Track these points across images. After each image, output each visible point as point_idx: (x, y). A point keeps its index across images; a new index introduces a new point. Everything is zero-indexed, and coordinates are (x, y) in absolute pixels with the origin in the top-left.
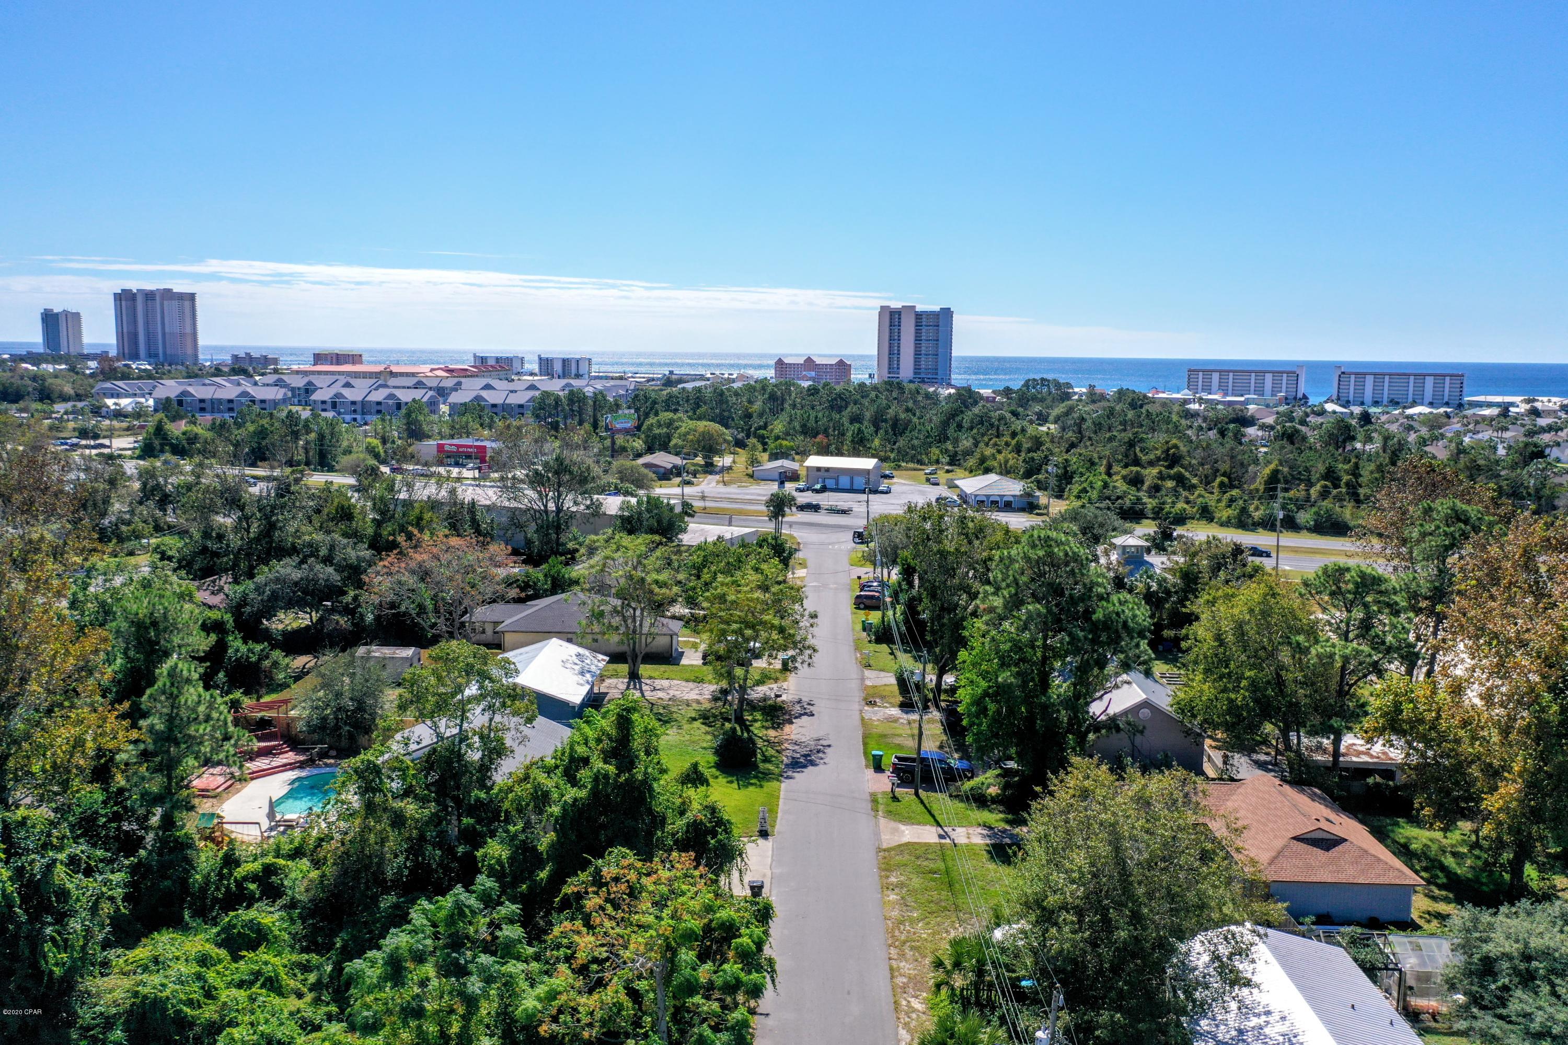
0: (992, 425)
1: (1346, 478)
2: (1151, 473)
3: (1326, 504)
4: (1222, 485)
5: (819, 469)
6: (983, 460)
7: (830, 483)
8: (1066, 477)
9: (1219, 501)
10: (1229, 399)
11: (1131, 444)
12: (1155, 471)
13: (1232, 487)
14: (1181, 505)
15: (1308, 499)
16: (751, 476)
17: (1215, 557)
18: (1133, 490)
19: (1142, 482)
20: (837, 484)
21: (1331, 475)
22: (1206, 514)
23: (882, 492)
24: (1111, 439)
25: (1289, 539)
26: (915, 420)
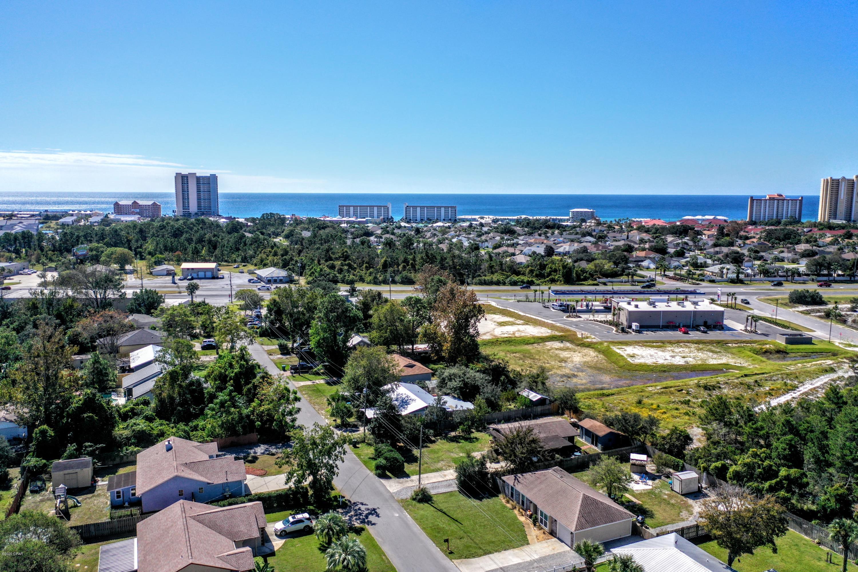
0: (261, 243)
1: (411, 262)
2: (338, 263)
3: (405, 273)
4: (366, 267)
5: (188, 269)
6: (262, 261)
7: (195, 275)
8: (303, 267)
9: (366, 274)
10: (359, 220)
11: (327, 251)
12: (339, 263)
13: (370, 268)
14: (351, 276)
15: (398, 271)
16: (151, 273)
17: (372, 297)
18: (332, 271)
19: (335, 267)
20: (198, 275)
21: (406, 261)
22: (362, 280)
23: (221, 278)
24: (318, 249)
25: (394, 287)
26: (219, 240)
